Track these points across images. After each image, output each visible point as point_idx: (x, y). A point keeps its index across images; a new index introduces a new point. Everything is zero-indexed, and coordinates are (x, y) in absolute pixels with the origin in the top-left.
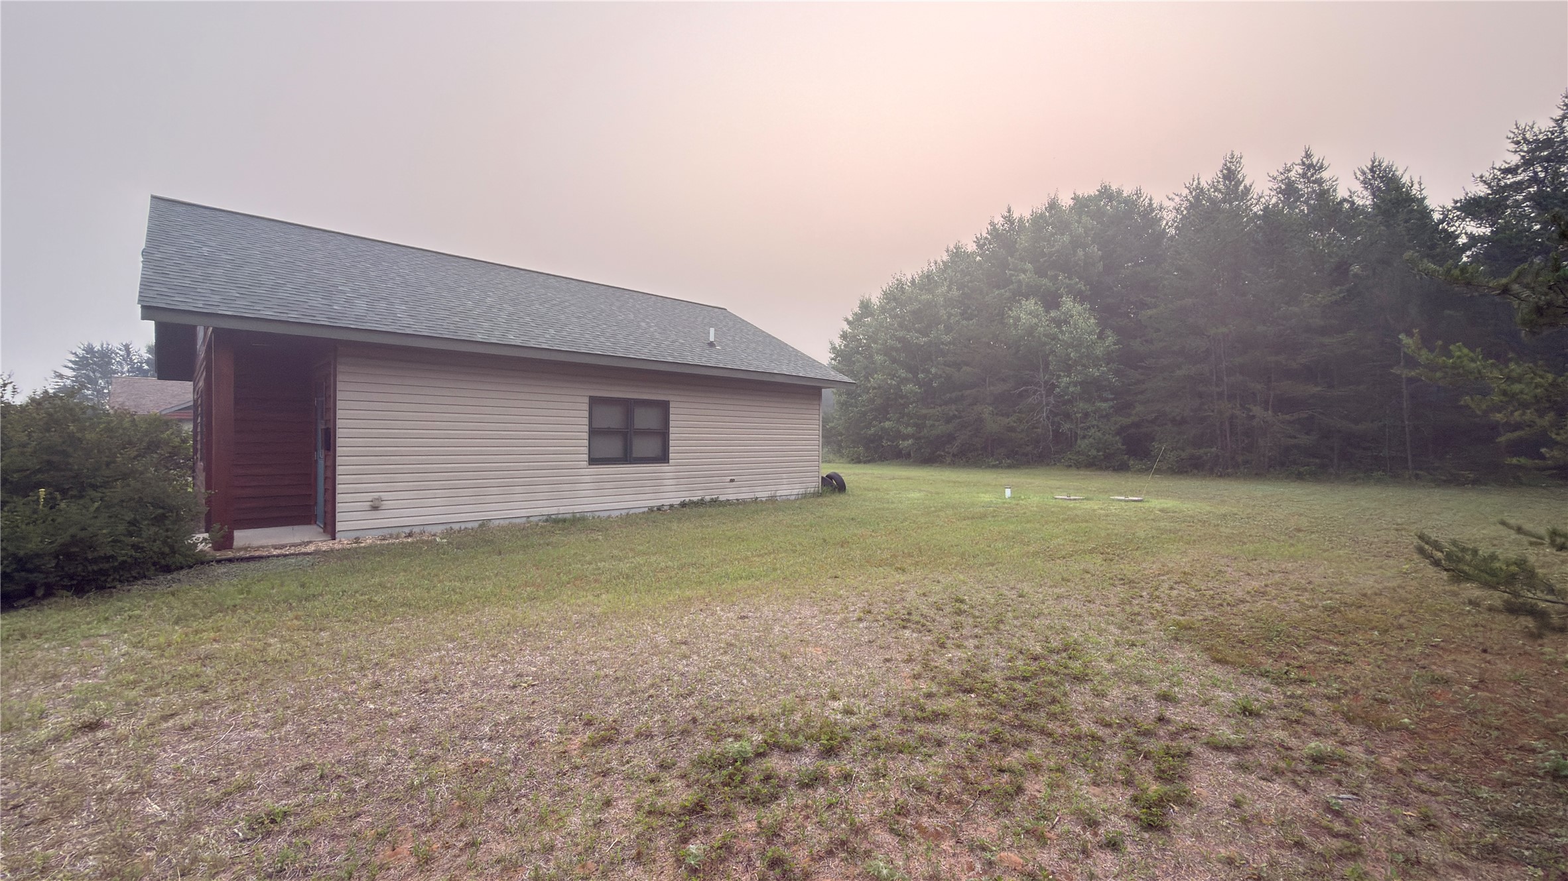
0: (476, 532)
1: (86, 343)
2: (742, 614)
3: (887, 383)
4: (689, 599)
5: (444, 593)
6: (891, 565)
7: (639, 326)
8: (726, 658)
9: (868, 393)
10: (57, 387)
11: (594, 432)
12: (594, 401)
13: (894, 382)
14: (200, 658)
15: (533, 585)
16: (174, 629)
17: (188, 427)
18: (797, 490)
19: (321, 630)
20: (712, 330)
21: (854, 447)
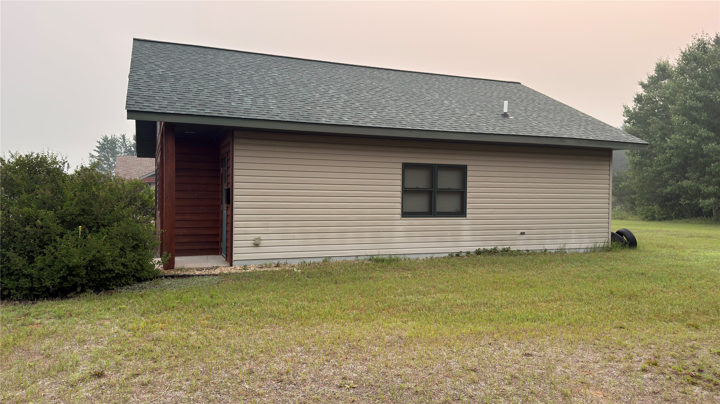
0: (321, 266)
1: (104, 135)
2: (527, 352)
3: (686, 143)
4: (480, 333)
5: (297, 309)
6: (682, 321)
7: (442, 104)
8: (509, 389)
9: (664, 153)
10: (90, 163)
11: (406, 191)
12: (406, 167)
13: (693, 142)
14: (153, 340)
15: (358, 309)
16: (141, 319)
17: (153, 188)
18: (586, 244)
19: (220, 329)
20: (506, 103)
21: (649, 205)
